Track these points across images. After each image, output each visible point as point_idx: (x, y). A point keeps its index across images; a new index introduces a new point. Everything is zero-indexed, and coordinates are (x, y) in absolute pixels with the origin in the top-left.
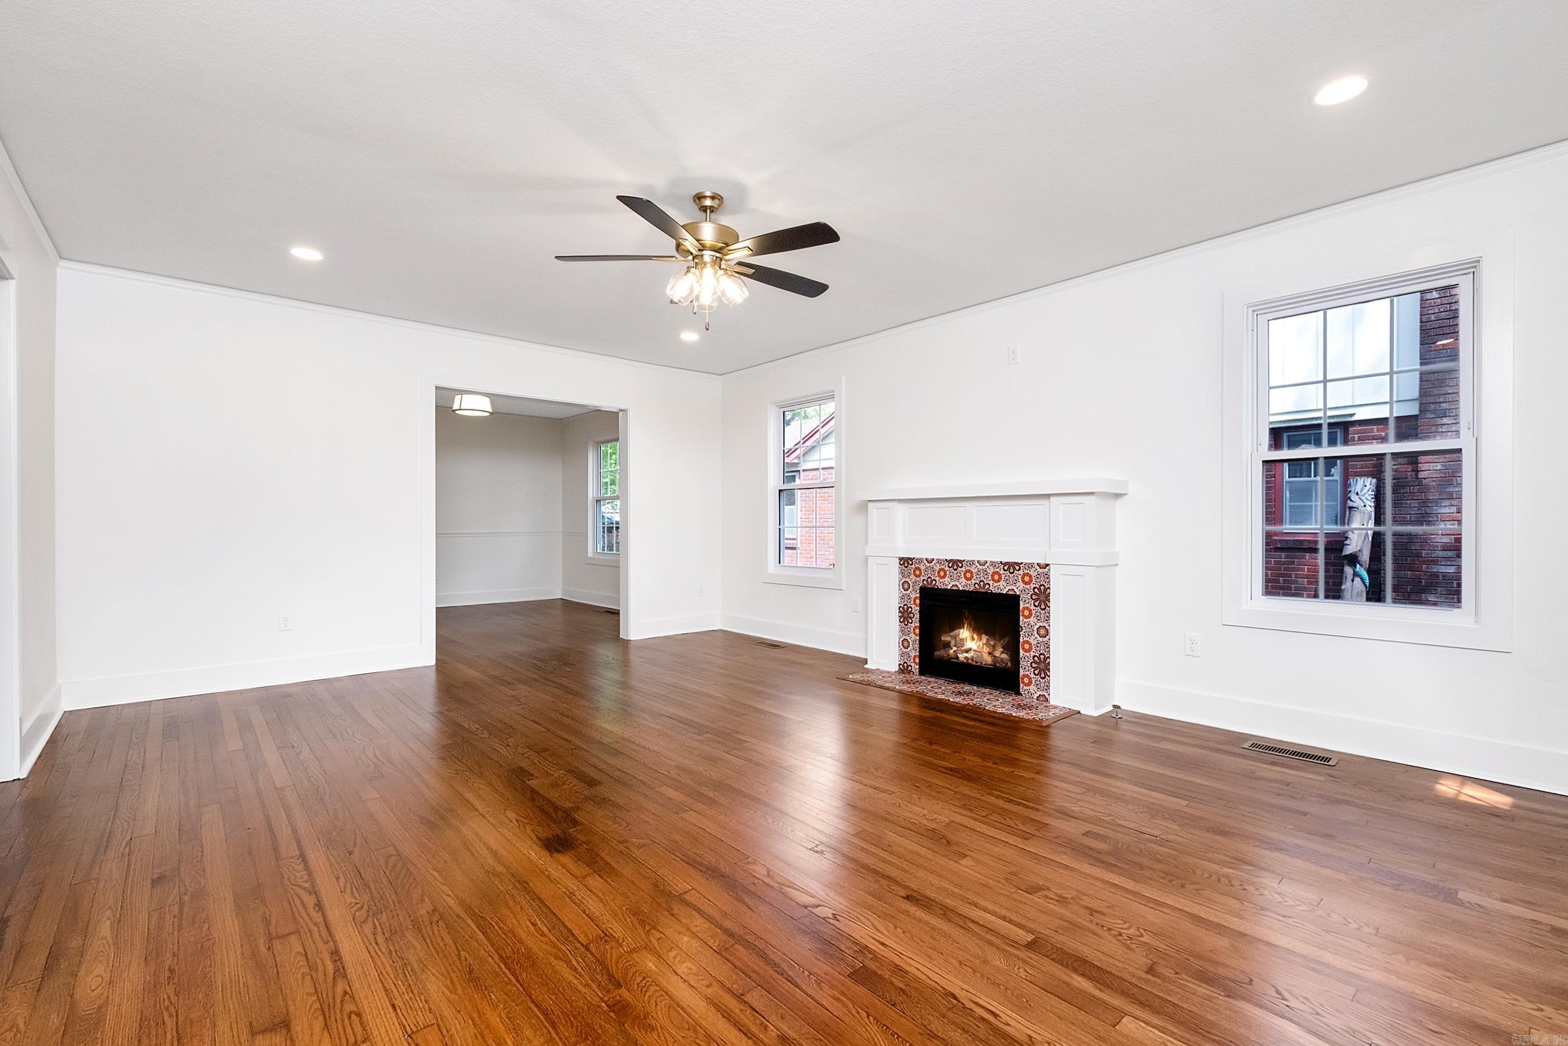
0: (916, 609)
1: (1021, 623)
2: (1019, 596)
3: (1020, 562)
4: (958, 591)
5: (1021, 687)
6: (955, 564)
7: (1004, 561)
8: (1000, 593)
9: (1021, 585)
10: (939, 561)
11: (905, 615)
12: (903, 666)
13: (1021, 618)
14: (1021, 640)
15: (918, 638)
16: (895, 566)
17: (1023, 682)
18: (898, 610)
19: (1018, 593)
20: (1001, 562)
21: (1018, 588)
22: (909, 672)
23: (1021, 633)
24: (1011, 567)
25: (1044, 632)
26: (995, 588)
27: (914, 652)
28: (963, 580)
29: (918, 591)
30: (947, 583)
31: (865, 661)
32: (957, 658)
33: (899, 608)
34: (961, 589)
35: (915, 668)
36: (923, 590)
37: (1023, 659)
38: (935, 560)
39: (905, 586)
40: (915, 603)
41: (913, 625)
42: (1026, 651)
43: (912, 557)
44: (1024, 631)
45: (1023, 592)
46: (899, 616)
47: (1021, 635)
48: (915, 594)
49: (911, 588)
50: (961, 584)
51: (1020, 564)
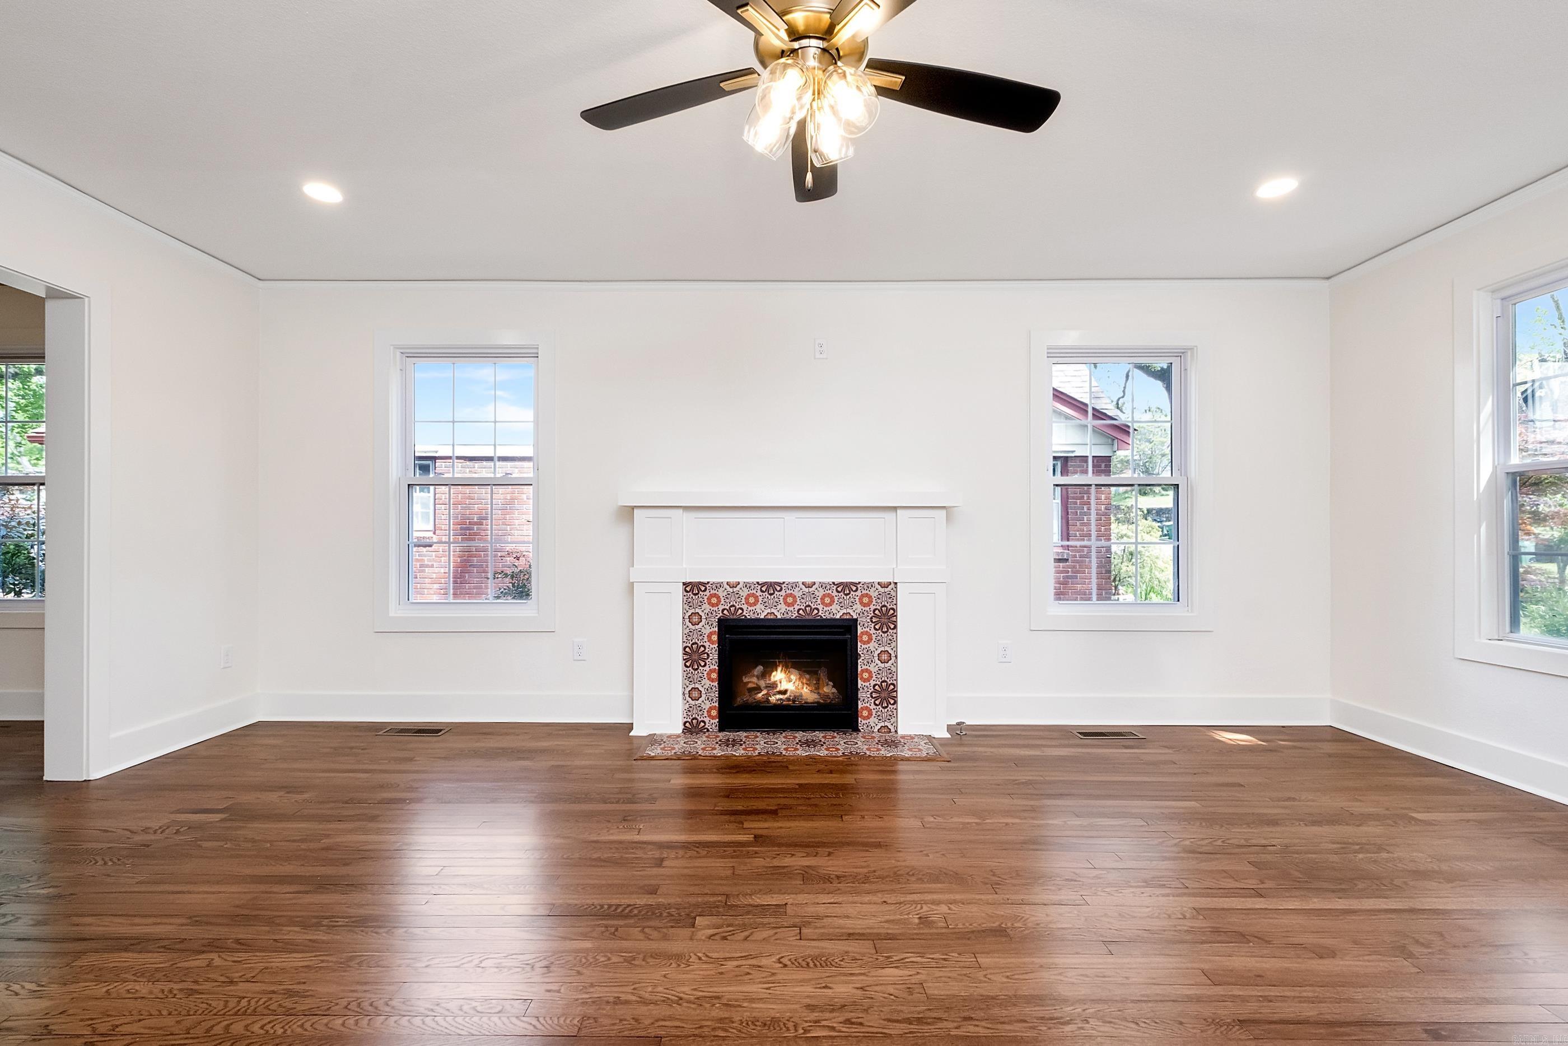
0: (712, 649)
1: (859, 651)
2: (856, 620)
3: (857, 581)
4: (776, 620)
5: (859, 722)
6: (770, 587)
7: (838, 580)
8: (832, 619)
9: (858, 607)
10: (747, 585)
11: (693, 657)
12: (692, 724)
13: (859, 644)
14: (859, 668)
15: (716, 684)
16: (677, 594)
17: (862, 716)
18: (681, 652)
19: (854, 617)
20: (834, 583)
21: (855, 611)
22: (703, 730)
23: (859, 661)
24: (846, 588)
25: (888, 657)
26: (825, 613)
27: (709, 702)
28: (783, 607)
29: (715, 624)
30: (761, 611)
31: (630, 727)
33: (685, 648)
34: (779, 617)
35: (712, 723)
36: (722, 623)
37: (861, 690)
38: (741, 584)
39: (693, 619)
40: (710, 640)
41: (707, 668)
42: (865, 681)
43: (705, 581)
44: (862, 658)
45: (861, 615)
46: (684, 660)
47: (859, 664)
48: (709, 629)
49: (704, 621)
50: (781, 611)
51: (856, 584)
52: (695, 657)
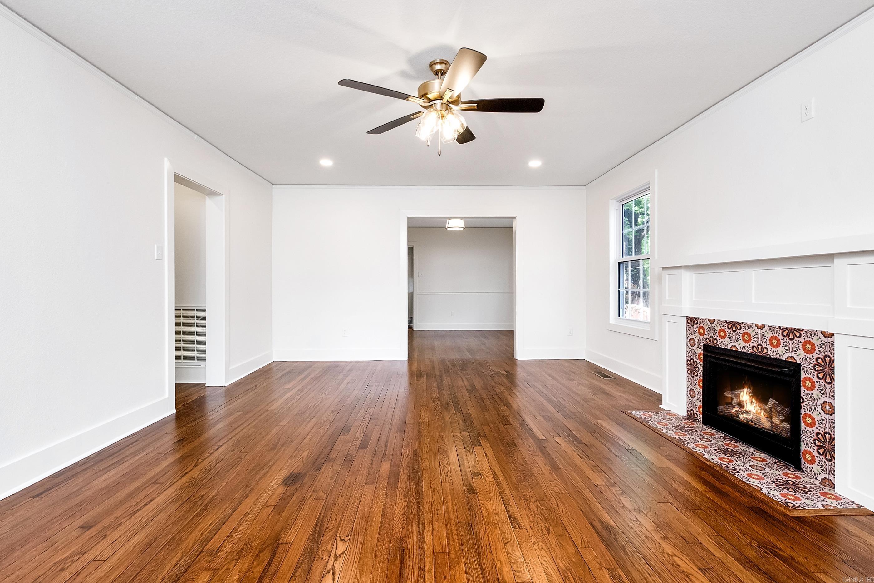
0: (700, 364)
1: (802, 394)
2: (799, 365)
3: (801, 328)
4: (738, 351)
5: (803, 463)
6: (734, 325)
7: (783, 325)
8: (778, 359)
9: (802, 353)
10: (720, 322)
11: (691, 368)
12: (691, 413)
13: (802, 388)
14: (802, 412)
15: (702, 390)
16: (683, 324)
17: (805, 458)
18: (686, 363)
19: (798, 362)
20: (780, 327)
21: (799, 356)
22: (696, 419)
23: (802, 405)
24: (791, 333)
25: (829, 408)
26: (773, 352)
27: (699, 401)
28: (741, 342)
29: (702, 348)
30: (727, 343)
31: (658, 398)
32: (738, 417)
33: (688, 361)
34: (739, 350)
35: (700, 417)
36: (706, 348)
37: (805, 434)
38: (716, 321)
39: (691, 342)
40: (699, 359)
41: (698, 378)
42: (808, 425)
43: (697, 317)
44: (805, 403)
45: (805, 361)
46: (687, 368)
47: (803, 407)
48: (700, 351)
49: (697, 344)
50: (740, 346)
51: (800, 330)
52: (692, 368)
